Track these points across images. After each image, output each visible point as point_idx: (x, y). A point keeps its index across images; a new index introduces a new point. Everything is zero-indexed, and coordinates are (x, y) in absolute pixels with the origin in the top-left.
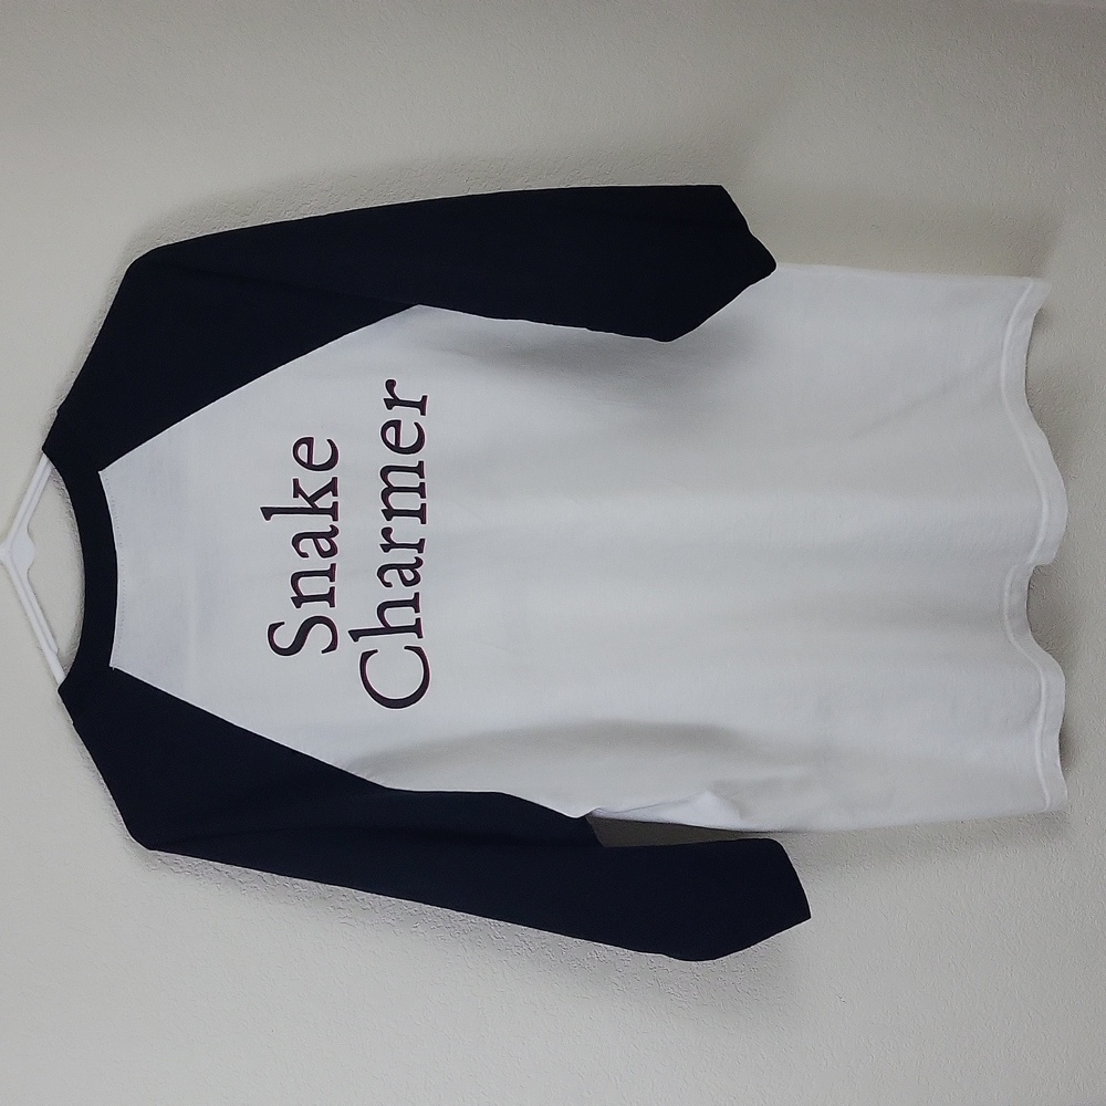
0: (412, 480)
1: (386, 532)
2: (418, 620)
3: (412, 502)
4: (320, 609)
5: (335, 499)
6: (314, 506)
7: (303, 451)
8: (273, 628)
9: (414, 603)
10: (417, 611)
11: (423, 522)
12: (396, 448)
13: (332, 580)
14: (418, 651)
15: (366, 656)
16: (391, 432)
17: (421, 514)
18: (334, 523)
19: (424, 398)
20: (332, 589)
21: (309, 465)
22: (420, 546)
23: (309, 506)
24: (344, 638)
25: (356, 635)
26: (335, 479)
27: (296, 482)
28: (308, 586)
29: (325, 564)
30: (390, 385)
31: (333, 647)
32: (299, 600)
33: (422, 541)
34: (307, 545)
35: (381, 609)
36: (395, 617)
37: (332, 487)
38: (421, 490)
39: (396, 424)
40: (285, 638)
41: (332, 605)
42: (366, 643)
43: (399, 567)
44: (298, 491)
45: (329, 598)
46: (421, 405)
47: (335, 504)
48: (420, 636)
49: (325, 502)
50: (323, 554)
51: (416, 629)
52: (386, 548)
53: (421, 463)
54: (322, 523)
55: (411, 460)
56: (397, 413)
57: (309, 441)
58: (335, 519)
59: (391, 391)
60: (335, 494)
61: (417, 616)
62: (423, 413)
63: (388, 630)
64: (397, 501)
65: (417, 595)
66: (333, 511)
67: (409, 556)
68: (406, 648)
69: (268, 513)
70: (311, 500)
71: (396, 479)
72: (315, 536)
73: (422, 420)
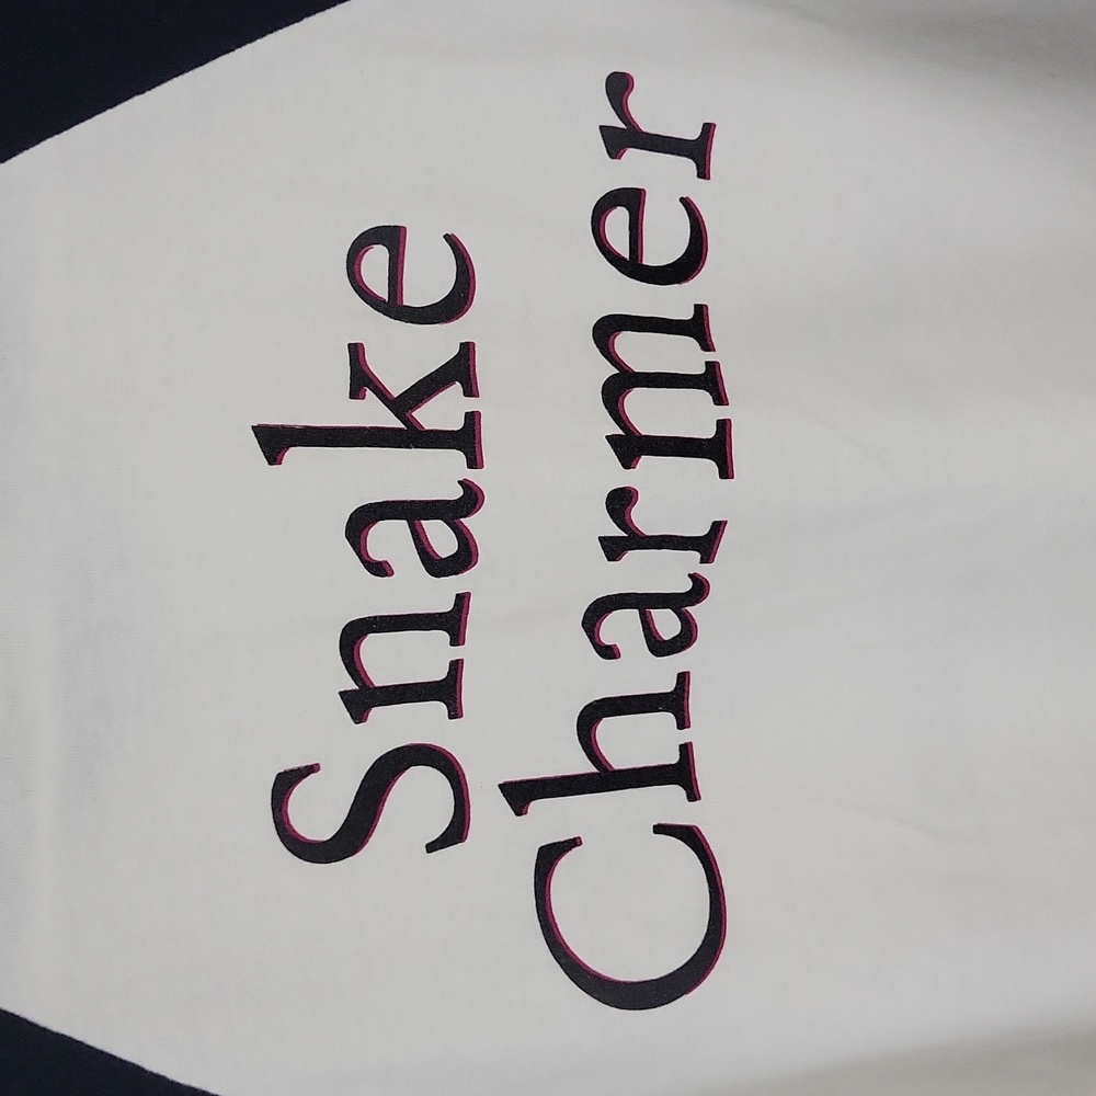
0: (683, 355)
1: (620, 502)
2: (686, 750)
3: (691, 415)
4: (421, 723)
5: (471, 404)
6: (412, 425)
7: (375, 263)
8: (286, 783)
9: (675, 702)
10: (683, 723)
11: (726, 472)
12: (632, 267)
13: (457, 639)
14: (691, 836)
15: (549, 856)
16: (618, 220)
17: (717, 448)
18: (473, 476)
19: (708, 129)
20: (456, 667)
21: (393, 307)
22: (706, 545)
23: (399, 424)
24: (487, 805)
25: (520, 795)
26: (467, 350)
27: (356, 351)
28: (387, 660)
29: (438, 595)
30: (619, 87)
31: (456, 832)
32: (362, 700)
33: (718, 528)
34: (389, 539)
35: (589, 719)
36: (628, 743)
37: (460, 370)
38: (710, 381)
39: (631, 199)
40: (318, 811)
41: (455, 712)
42: (551, 818)
43: (644, 603)
44: (362, 381)
45: (447, 691)
46: (698, 150)
47: (472, 419)
48: (693, 795)
49: (442, 412)
50: (437, 566)
51: (681, 774)
52: (613, 549)
53: (701, 310)
54: (436, 475)
55: (674, 302)
56: (637, 168)
57: (392, 237)
58: (474, 461)
59: (620, 106)
60: (470, 390)
61: (684, 736)
62: (703, 173)
63: (606, 779)
64: (650, 412)
65: (683, 679)
66: (466, 439)
67: (667, 572)
68: (660, 829)
69: (275, 441)
70: (402, 405)
71: (638, 351)
72: (413, 512)
73: (701, 193)
